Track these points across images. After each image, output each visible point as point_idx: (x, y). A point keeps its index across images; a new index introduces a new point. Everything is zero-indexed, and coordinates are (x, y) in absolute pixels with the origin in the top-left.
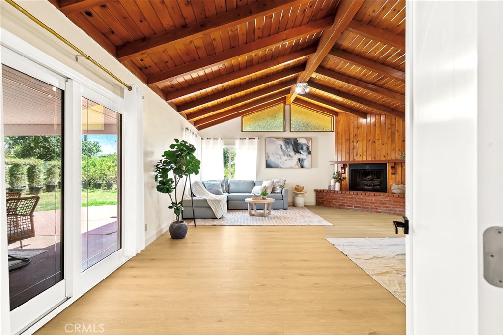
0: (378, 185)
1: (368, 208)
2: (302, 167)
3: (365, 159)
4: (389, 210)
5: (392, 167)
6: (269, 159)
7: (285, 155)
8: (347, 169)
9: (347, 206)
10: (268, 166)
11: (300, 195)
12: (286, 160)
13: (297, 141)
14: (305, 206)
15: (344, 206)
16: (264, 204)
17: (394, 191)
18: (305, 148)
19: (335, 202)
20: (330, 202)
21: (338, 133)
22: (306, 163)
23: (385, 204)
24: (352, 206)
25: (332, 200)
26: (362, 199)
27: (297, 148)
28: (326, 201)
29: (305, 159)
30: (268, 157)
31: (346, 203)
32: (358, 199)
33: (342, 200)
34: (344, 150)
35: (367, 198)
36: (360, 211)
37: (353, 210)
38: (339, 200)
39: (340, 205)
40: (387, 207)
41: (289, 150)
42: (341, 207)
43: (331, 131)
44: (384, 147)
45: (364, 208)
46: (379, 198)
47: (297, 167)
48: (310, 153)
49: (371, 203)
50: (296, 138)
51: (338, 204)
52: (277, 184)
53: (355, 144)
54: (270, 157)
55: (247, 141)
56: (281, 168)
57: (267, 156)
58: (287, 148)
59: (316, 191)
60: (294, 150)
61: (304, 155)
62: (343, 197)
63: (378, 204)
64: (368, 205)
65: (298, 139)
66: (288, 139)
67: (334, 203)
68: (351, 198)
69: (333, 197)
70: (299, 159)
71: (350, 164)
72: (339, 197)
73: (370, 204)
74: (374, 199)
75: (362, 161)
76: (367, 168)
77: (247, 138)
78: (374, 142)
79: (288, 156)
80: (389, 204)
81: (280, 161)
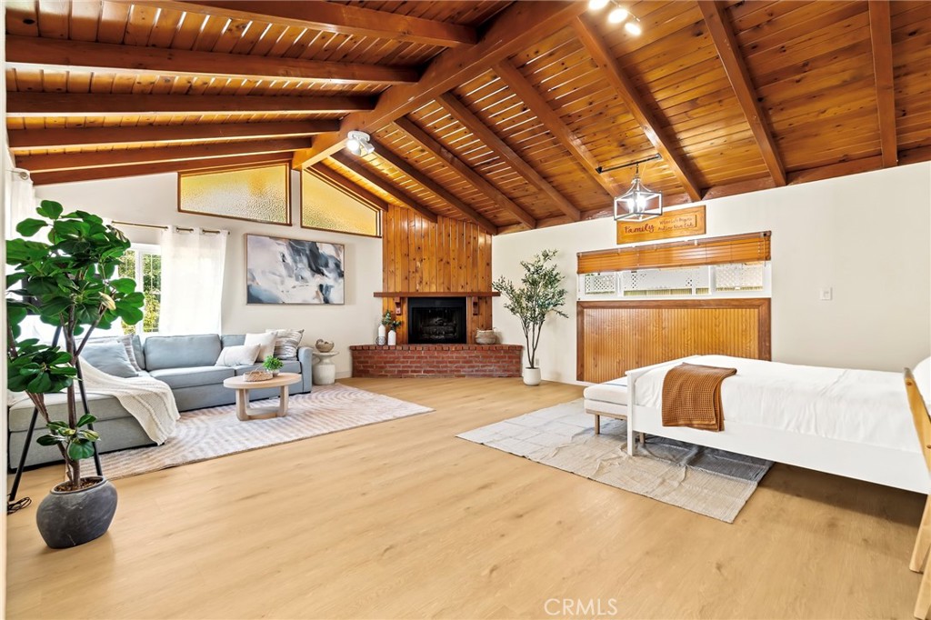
0: (451, 332)
1: (446, 371)
2: (327, 301)
3: (433, 289)
4: (477, 371)
5: (475, 304)
6: (254, 285)
7: (290, 276)
8: (405, 307)
9: (412, 372)
10: (253, 299)
11: (327, 361)
12: (294, 287)
13: (318, 249)
14: (336, 381)
15: (408, 372)
16: (283, 387)
17: (480, 340)
18: (331, 265)
19: (391, 367)
20: (382, 367)
21: (388, 242)
22: (335, 295)
23: (471, 362)
24: (420, 372)
25: (385, 363)
26: (436, 357)
27: (316, 262)
28: (372, 367)
29: (332, 287)
30: (254, 279)
31: (409, 367)
32: (430, 357)
33: (403, 362)
34: (399, 273)
35: (444, 356)
36: (434, 377)
37: (422, 377)
38: (398, 362)
39: (399, 371)
40: (473, 367)
41: (300, 265)
42: (401, 375)
43: (376, 237)
44: (462, 271)
45: (440, 372)
46: (463, 354)
47: (316, 301)
48: (341, 275)
49: (450, 362)
50: (314, 243)
51: (396, 369)
52: (284, 339)
53: (418, 264)
54: (257, 280)
55: (195, 236)
56: (284, 303)
57: (250, 276)
58: (295, 262)
59: (354, 349)
60: (310, 266)
61: (329, 278)
62: (404, 357)
63: (461, 364)
64: (446, 367)
65: (318, 245)
66: (298, 242)
67: (388, 369)
68: (419, 357)
69: (386, 357)
70: (321, 286)
71: (410, 299)
72: (398, 358)
73: (449, 365)
74: (455, 355)
75: (430, 293)
76: (438, 304)
77: (197, 230)
78: (448, 263)
79: (297, 279)
80: (476, 362)
81: (281, 288)
